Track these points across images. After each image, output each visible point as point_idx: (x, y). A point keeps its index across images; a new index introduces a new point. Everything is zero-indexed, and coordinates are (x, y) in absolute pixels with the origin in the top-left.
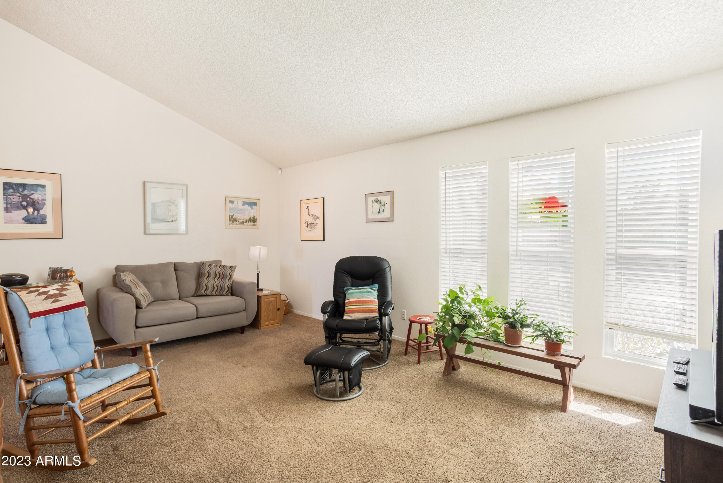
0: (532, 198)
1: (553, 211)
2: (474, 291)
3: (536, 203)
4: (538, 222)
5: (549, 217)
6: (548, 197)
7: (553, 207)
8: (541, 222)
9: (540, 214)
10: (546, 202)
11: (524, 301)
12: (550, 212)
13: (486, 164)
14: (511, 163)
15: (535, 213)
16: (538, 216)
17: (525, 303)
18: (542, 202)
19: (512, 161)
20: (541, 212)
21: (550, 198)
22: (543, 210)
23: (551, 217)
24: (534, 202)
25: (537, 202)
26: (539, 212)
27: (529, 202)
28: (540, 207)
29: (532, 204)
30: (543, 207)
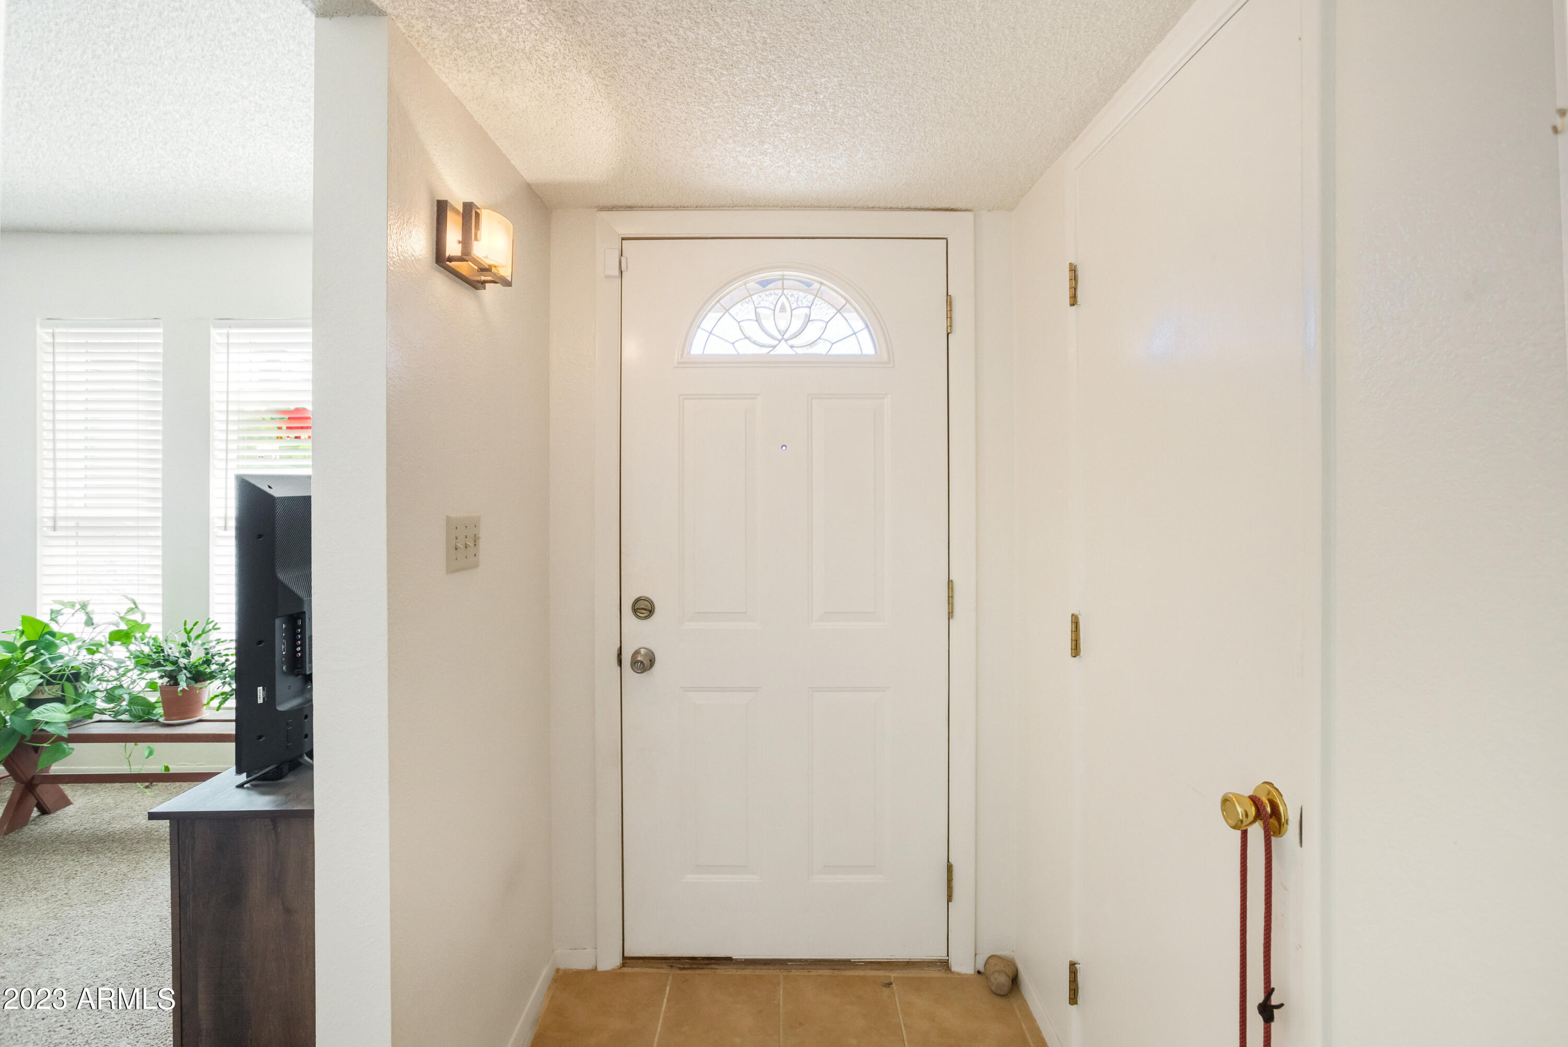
0: (263, 408)
1: (302, 437)
2: (122, 615)
3: (272, 419)
4: (275, 458)
5: (296, 449)
6: (292, 408)
7: (302, 428)
8: (281, 457)
9: (279, 440)
10: (289, 418)
11: (213, 624)
12: (296, 437)
13: (158, 326)
14: (214, 332)
15: (270, 438)
16: (276, 445)
17: (216, 627)
18: (283, 418)
19: (217, 326)
20: (281, 438)
21: (297, 410)
22: (283, 434)
23: (300, 448)
24: (268, 417)
25: (274, 416)
26: (277, 438)
27: (259, 417)
28: (280, 428)
29: (263, 419)
30: (284, 427)
